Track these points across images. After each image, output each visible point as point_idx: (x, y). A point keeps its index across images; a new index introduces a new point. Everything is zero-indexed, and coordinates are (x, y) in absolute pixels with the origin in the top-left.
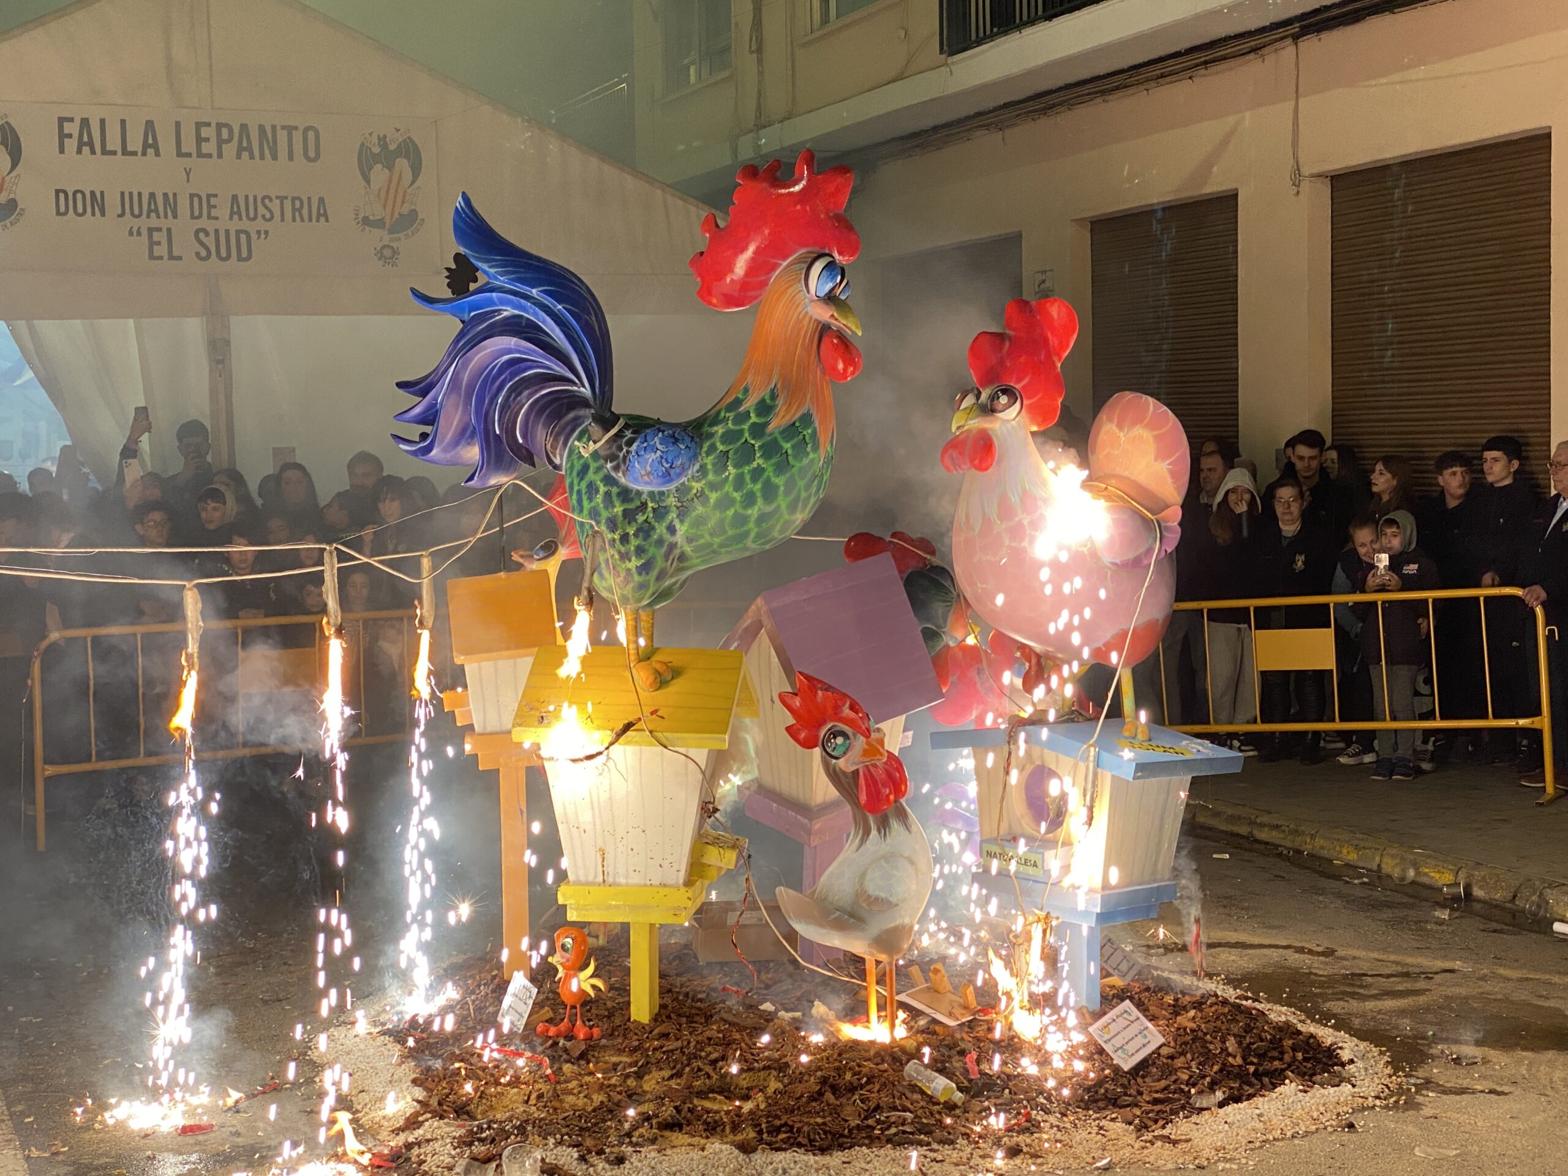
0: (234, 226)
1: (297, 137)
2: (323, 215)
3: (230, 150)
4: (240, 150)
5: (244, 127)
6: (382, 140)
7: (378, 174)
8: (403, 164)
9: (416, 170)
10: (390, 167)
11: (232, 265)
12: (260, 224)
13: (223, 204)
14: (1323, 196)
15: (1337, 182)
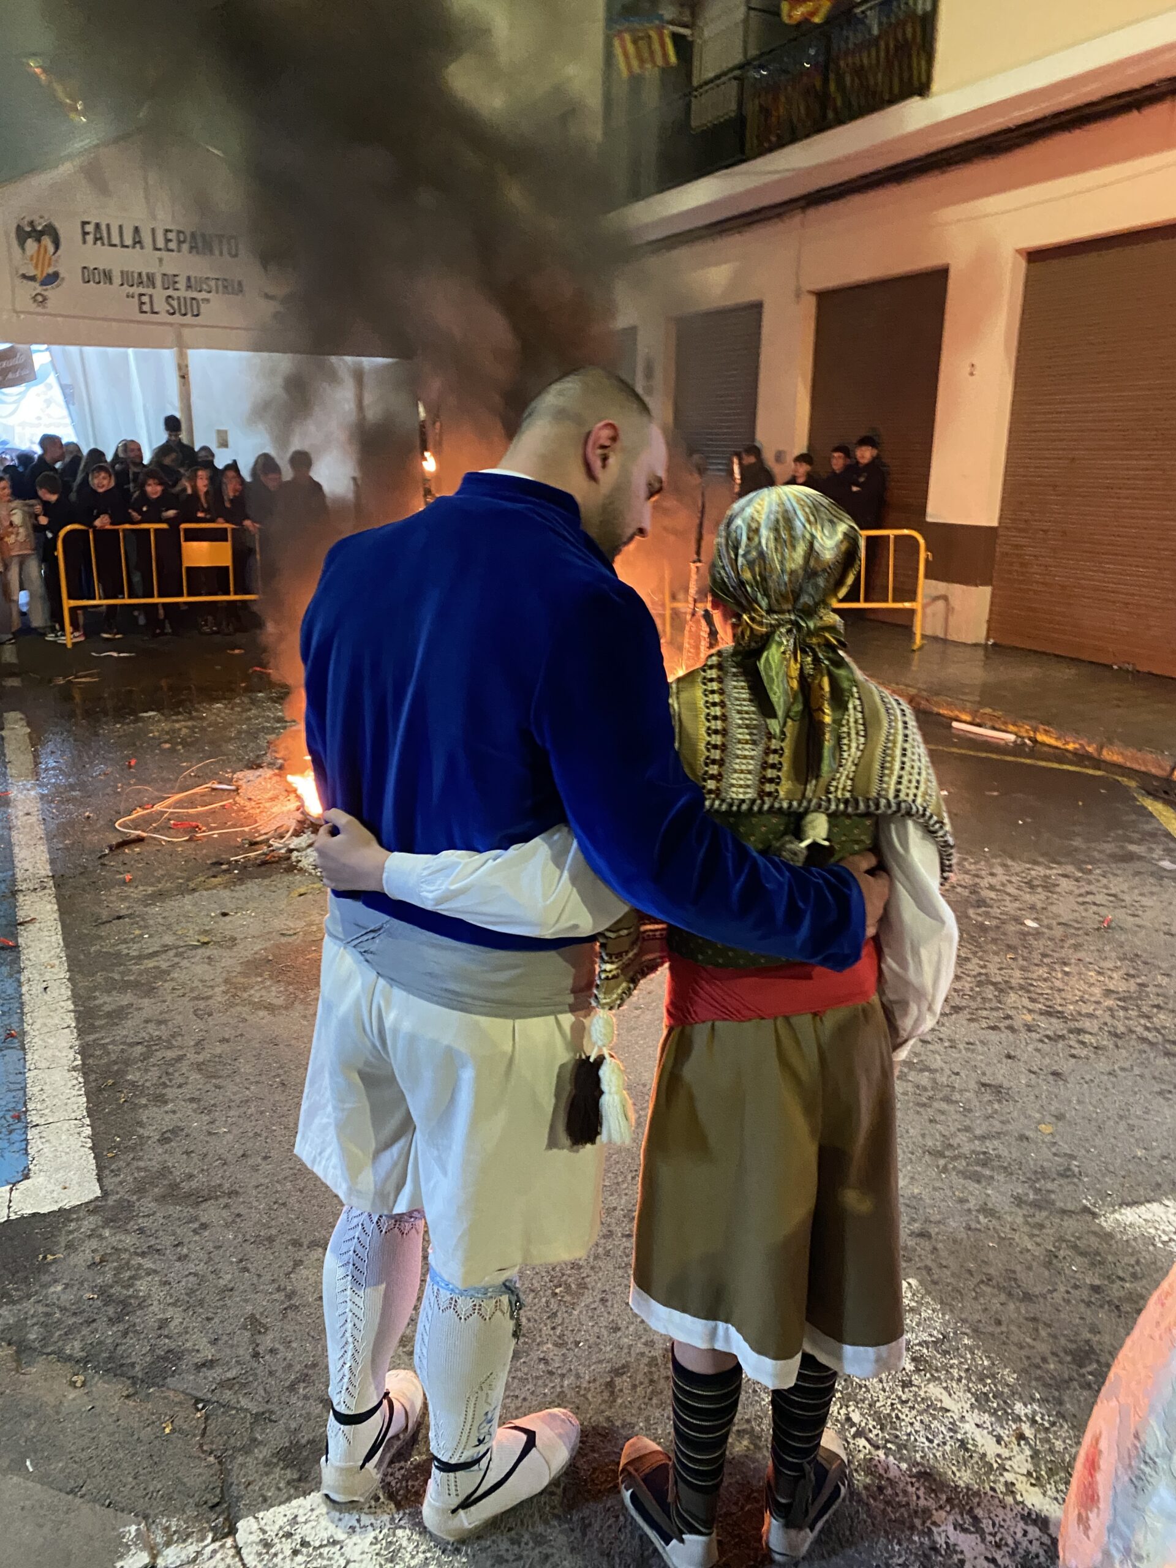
0: (189, 295)
1: (225, 241)
2: (241, 290)
3: (185, 247)
4: (191, 248)
11: (189, 319)
12: (204, 295)
13: (182, 284)
14: (812, 307)
15: (821, 296)
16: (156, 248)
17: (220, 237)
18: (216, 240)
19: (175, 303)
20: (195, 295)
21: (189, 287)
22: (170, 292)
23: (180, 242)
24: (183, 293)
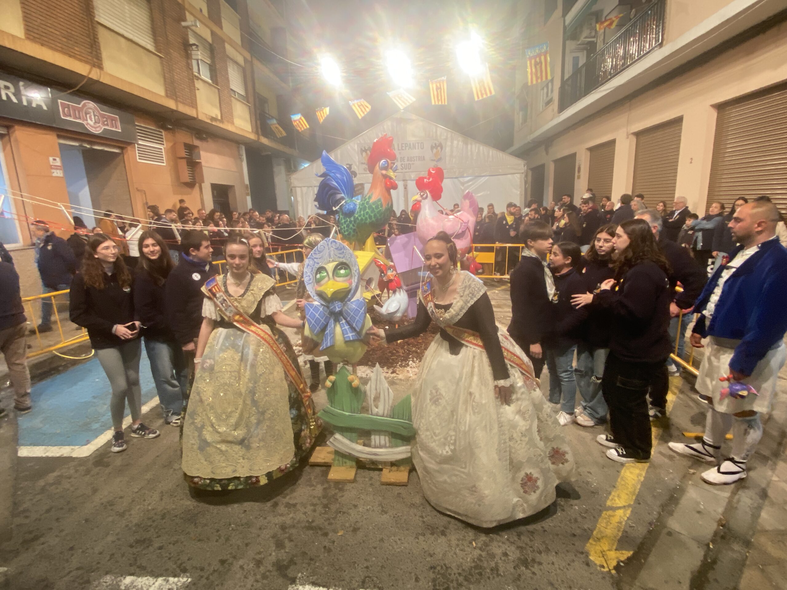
0: (408, 162)
1: (419, 145)
2: (424, 159)
3: (407, 148)
4: (409, 148)
5: (410, 144)
6: (435, 144)
7: (435, 150)
8: (439, 148)
9: (442, 148)
10: (437, 149)
11: (407, 170)
12: (413, 162)
13: (406, 159)
14: (634, 139)
15: (638, 134)
16: (399, 150)
17: (418, 143)
18: (417, 145)
19: (403, 166)
20: (410, 162)
21: (408, 160)
22: (403, 163)
23: (406, 147)
24: (406, 162)
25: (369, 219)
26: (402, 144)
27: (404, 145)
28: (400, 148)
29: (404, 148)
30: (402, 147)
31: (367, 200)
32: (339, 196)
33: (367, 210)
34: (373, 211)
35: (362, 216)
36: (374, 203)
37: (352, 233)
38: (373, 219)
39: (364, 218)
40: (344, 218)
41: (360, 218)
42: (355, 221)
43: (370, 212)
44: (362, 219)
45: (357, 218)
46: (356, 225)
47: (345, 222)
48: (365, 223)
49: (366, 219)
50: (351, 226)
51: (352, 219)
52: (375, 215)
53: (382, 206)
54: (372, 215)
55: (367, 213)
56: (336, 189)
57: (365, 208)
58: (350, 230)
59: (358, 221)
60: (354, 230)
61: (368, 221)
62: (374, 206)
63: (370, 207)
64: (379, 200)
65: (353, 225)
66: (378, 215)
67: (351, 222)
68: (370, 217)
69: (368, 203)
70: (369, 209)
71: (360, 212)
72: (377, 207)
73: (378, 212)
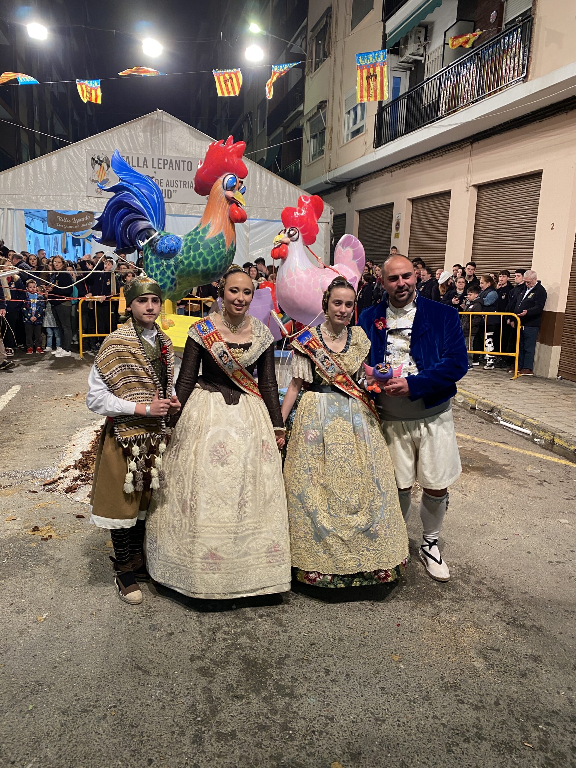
1: (186, 164)
3: (167, 167)
4: (170, 167)
5: (171, 161)
12: (174, 188)
13: (164, 184)
14: (475, 192)
15: (480, 188)
16: (153, 167)
17: (184, 162)
18: (182, 163)
20: (170, 188)
21: (167, 185)
23: (164, 164)
24: (164, 187)
25: (202, 265)
26: (159, 159)
27: (160, 161)
28: (156, 165)
29: (161, 166)
30: (159, 164)
31: (201, 234)
32: (142, 225)
33: (201, 250)
34: (210, 252)
35: (191, 259)
36: (212, 241)
37: (169, 285)
38: (210, 265)
39: (193, 262)
40: (157, 261)
41: (186, 262)
42: (176, 267)
43: (205, 254)
44: (190, 264)
45: (182, 262)
46: (176, 273)
47: (158, 267)
48: (195, 271)
49: (198, 264)
50: (169, 273)
51: (172, 262)
52: (213, 259)
53: (224, 247)
54: (209, 258)
55: (201, 254)
56: (138, 211)
57: (197, 247)
58: (166, 280)
59: (182, 267)
60: (173, 280)
61: (201, 267)
62: (212, 245)
63: (206, 246)
64: (221, 236)
65: (173, 273)
66: (218, 260)
67: (168, 267)
68: (205, 262)
69: (201, 239)
70: (204, 249)
71: (188, 252)
72: (217, 247)
73: (218, 255)
